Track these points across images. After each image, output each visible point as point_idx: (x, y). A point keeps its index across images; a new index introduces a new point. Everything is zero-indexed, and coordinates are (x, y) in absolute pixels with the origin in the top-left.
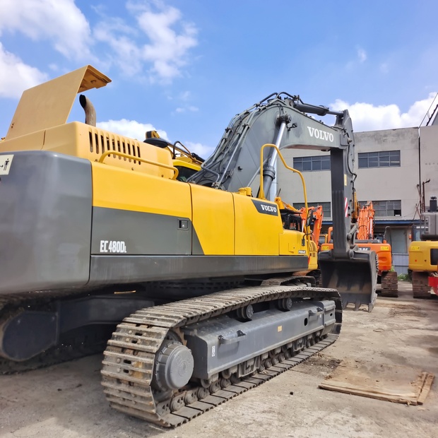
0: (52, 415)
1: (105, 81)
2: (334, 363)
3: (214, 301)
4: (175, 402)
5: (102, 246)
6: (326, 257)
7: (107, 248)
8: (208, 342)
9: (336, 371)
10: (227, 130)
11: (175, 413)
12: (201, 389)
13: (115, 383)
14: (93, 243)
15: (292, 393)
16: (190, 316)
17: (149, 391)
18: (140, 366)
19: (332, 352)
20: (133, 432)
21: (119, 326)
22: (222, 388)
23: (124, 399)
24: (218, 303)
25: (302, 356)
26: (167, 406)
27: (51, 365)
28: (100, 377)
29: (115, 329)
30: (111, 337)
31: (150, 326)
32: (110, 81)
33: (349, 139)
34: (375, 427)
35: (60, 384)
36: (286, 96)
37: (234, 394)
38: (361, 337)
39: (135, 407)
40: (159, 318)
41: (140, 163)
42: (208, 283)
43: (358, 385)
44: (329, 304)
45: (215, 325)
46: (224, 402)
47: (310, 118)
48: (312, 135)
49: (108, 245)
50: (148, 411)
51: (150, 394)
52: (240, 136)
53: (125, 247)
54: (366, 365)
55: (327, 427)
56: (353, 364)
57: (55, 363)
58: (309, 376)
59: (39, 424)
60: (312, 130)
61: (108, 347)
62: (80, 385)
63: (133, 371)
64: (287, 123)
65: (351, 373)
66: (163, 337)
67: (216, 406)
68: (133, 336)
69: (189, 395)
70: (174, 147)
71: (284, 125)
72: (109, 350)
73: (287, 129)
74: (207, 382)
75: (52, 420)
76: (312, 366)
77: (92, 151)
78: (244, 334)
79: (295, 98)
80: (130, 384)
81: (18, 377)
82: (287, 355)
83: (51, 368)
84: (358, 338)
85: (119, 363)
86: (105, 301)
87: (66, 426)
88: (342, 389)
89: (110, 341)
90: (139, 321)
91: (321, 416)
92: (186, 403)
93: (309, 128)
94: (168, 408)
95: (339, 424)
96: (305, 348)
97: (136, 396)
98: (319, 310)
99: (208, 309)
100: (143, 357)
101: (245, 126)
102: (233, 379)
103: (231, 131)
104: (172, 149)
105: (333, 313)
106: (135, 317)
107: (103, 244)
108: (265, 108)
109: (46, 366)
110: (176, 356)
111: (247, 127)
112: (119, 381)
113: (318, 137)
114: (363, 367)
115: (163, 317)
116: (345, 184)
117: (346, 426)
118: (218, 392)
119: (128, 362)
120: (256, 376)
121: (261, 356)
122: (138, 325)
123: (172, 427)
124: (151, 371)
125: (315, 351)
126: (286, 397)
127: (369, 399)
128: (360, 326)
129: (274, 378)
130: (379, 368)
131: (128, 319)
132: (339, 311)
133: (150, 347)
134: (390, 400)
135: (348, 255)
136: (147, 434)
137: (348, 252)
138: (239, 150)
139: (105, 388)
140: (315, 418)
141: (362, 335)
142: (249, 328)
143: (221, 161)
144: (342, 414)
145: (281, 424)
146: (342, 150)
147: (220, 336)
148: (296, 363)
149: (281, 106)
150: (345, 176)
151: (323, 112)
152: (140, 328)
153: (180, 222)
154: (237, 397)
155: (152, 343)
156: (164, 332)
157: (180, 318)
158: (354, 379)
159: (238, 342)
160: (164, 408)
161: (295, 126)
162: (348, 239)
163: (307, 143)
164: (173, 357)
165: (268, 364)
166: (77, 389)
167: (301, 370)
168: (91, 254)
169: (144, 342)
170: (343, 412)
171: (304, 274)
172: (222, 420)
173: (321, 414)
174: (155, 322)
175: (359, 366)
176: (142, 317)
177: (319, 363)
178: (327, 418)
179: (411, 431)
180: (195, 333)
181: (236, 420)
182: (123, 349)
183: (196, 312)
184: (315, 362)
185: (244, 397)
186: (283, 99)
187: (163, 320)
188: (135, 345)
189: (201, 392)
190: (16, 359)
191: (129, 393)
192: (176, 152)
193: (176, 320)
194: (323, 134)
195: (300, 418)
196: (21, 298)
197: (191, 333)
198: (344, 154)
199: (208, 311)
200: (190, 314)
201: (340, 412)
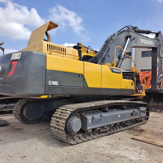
0: (37, 137)
1: (56, 26)
2: (142, 131)
3: (91, 104)
4: (75, 137)
5: (49, 83)
6: (148, 91)
7: (51, 83)
8: (88, 118)
9: (141, 133)
10: (106, 41)
11: (75, 141)
12: (85, 134)
13: (54, 128)
14: (46, 81)
15: (120, 139)
16: (80, 108)
17: (64, 132)
18: (61, 123)
19: (143, 127)
20: (60, 145)
21: (57, 110)
22: (94, 135)
23: (57, 134)
24: (92, 105)
25: (129, 127)
26: (72, 138)
27: (41, 122)
28: (50, 126)
29: (55, 111)
30: (54, 113)
31: (66, 110)
32: (58, 26)
33: (160, 43)
34: (148, 154)
35: (42, 128)
36: (131, 27)
37: (98, 137)
38: (157, 123)
39: (60, 137)
40: (69, 108)
41: (65, 55)
42: (93, 98)
43: (148, 139)
44: (143, 109)
45: (93, 112)
46: (93, 139)
47: (142, 35)
48: (142, 42)
49: (51, 82)
50: (63, 138)
51: (64, 133)
52: (110, 43)
53: (58, 83)
54: (155, 133)
55: (128, 151)
56: (149, 131)
57: (43, 122)
58: (129, 134)
59: (32, 139)
60: (142, 40)
61: (53, 117)
62: (48, 129)
63: (59, 125)
64: (130, 38)
65: (147, 135)
66: (69, 114)
67: (90, 140)
68: (60, 113)
69: (80, 135)
70: (88, 48)
71: (129, 39)
72: (53, 118)
73: (131, 40)
74: (87, 131)
75: (36, 138)
76: (132, 131)
77: (48, 50)
78: (102, 116)
79: (135, 28)
80: (58, 129)
81: (30, 125)
82: (123, 126)
83: (41, 123)
84: (156, 123)
85: (55, 122)
86: (59, 102)
87: (40, 141)
88: (140, 140)
89: (53, 115)
90: (63, 109)
91: (127, 148)
92: (79, 138)
93: (141, 40)
94: (72, 139)
95: (133, 151)
96: (131, 124)
97: (60, 133)
98: (138, 110)
99: (88, 106)
100: (62, 120)
101: (112, 40)
102: (99, 132)
103: (107, 42)
104: (87, 49)
105: (145, 112)
106: (62, 107)
107: (50, 82)
108: (121, 32)
109: (40, 122)
110: (74, 121)
111: (113, 40)
112: (55, 128)
113: (145, 43)
114: (153, 133)
115: (71, 108)
116: (158, 62)
117: (136, 152)
118: (92, 136)
119: (58, 122)
120: (109, 132)
121: (111, 125)
122: (63, 110)
123: (72, 145)
124: (64, 125)
125: (135, 126)
126: (117, 140)
127: (150, 144)
128: (159, 119)
129: (116, 134)
130: (160, 134)
131: (60, 108)
132: (148, 112)
133: (64, 117)
134: (158, 146)
135: (158, 91)
136: (64, 146)
137: (158, 89)
138: (109, 49)
139: (52, 130)
140: (125, 148)
141: (158, 122)
142: (106, 114)
143: (102, 53)
144: (136, 148)
145: (111, 148)
146: (157, 48)
147: (93, 116)
148: (126, 129)
149: (128, 31)
150: (158, 59)
151: (148, 32)
152: (63, 111)
153: (79, 75)
154: (99, 138)
155: (66, 116)
156: (70, 113)
157: (76, 108)
158: (147, 137)
159: (101, 119)
160: (70, 138)
161: (134, 39)
162: (158, 84)
163: (140, 45)
164: (73, 121)
165: (114, 128)
166: (47, 130)
167: (127, 132)
168: (45, 85)
169: (63, 116)
170: (137, 147)
171: (141, 98)
172: (90, 145)
173: (127, 147)
174: (68, 109)
175: (152, 132)
176: (64, 107)
177: (136, 130)
178: (129, 149)
179: (161, 157)
180: (84, 114)
181: (95, 145)
182: (57, 118)
183: (82, 107)
184: (134, 130)
185: (101, 139)
186: (130, 28)
187: (71, 109)
188: (61, 116)
189: (85, 135)
190: (30, 119)
191: (58, 132)
192: (88, 50)
193: (74, 109)
194: (148, 42)
195: (119, 147)
196: (32, 100)
197: (82, 114)
198: (158, 49)
199: (87, 107)
200: (80, 107)
201: (136, 147)
